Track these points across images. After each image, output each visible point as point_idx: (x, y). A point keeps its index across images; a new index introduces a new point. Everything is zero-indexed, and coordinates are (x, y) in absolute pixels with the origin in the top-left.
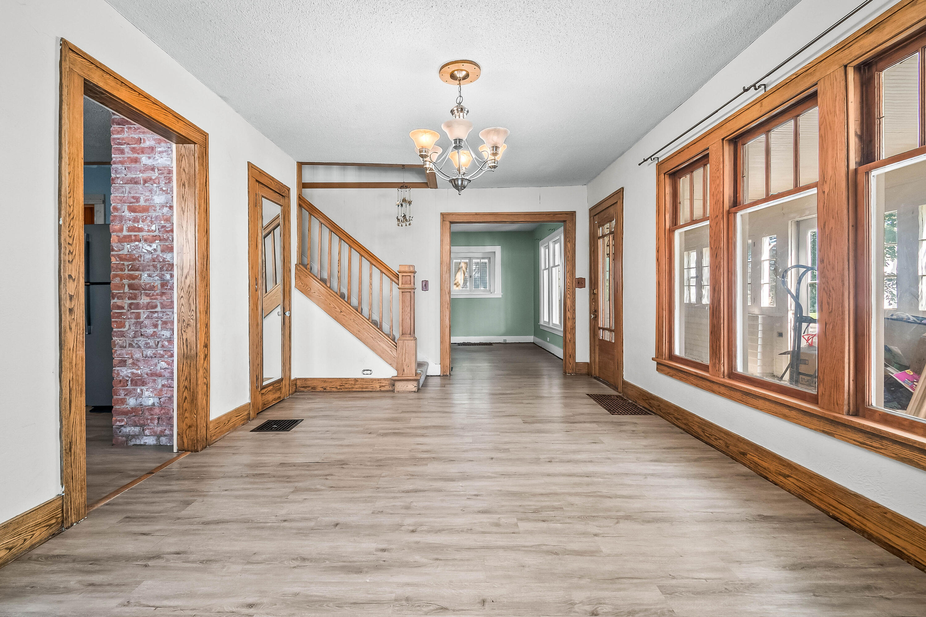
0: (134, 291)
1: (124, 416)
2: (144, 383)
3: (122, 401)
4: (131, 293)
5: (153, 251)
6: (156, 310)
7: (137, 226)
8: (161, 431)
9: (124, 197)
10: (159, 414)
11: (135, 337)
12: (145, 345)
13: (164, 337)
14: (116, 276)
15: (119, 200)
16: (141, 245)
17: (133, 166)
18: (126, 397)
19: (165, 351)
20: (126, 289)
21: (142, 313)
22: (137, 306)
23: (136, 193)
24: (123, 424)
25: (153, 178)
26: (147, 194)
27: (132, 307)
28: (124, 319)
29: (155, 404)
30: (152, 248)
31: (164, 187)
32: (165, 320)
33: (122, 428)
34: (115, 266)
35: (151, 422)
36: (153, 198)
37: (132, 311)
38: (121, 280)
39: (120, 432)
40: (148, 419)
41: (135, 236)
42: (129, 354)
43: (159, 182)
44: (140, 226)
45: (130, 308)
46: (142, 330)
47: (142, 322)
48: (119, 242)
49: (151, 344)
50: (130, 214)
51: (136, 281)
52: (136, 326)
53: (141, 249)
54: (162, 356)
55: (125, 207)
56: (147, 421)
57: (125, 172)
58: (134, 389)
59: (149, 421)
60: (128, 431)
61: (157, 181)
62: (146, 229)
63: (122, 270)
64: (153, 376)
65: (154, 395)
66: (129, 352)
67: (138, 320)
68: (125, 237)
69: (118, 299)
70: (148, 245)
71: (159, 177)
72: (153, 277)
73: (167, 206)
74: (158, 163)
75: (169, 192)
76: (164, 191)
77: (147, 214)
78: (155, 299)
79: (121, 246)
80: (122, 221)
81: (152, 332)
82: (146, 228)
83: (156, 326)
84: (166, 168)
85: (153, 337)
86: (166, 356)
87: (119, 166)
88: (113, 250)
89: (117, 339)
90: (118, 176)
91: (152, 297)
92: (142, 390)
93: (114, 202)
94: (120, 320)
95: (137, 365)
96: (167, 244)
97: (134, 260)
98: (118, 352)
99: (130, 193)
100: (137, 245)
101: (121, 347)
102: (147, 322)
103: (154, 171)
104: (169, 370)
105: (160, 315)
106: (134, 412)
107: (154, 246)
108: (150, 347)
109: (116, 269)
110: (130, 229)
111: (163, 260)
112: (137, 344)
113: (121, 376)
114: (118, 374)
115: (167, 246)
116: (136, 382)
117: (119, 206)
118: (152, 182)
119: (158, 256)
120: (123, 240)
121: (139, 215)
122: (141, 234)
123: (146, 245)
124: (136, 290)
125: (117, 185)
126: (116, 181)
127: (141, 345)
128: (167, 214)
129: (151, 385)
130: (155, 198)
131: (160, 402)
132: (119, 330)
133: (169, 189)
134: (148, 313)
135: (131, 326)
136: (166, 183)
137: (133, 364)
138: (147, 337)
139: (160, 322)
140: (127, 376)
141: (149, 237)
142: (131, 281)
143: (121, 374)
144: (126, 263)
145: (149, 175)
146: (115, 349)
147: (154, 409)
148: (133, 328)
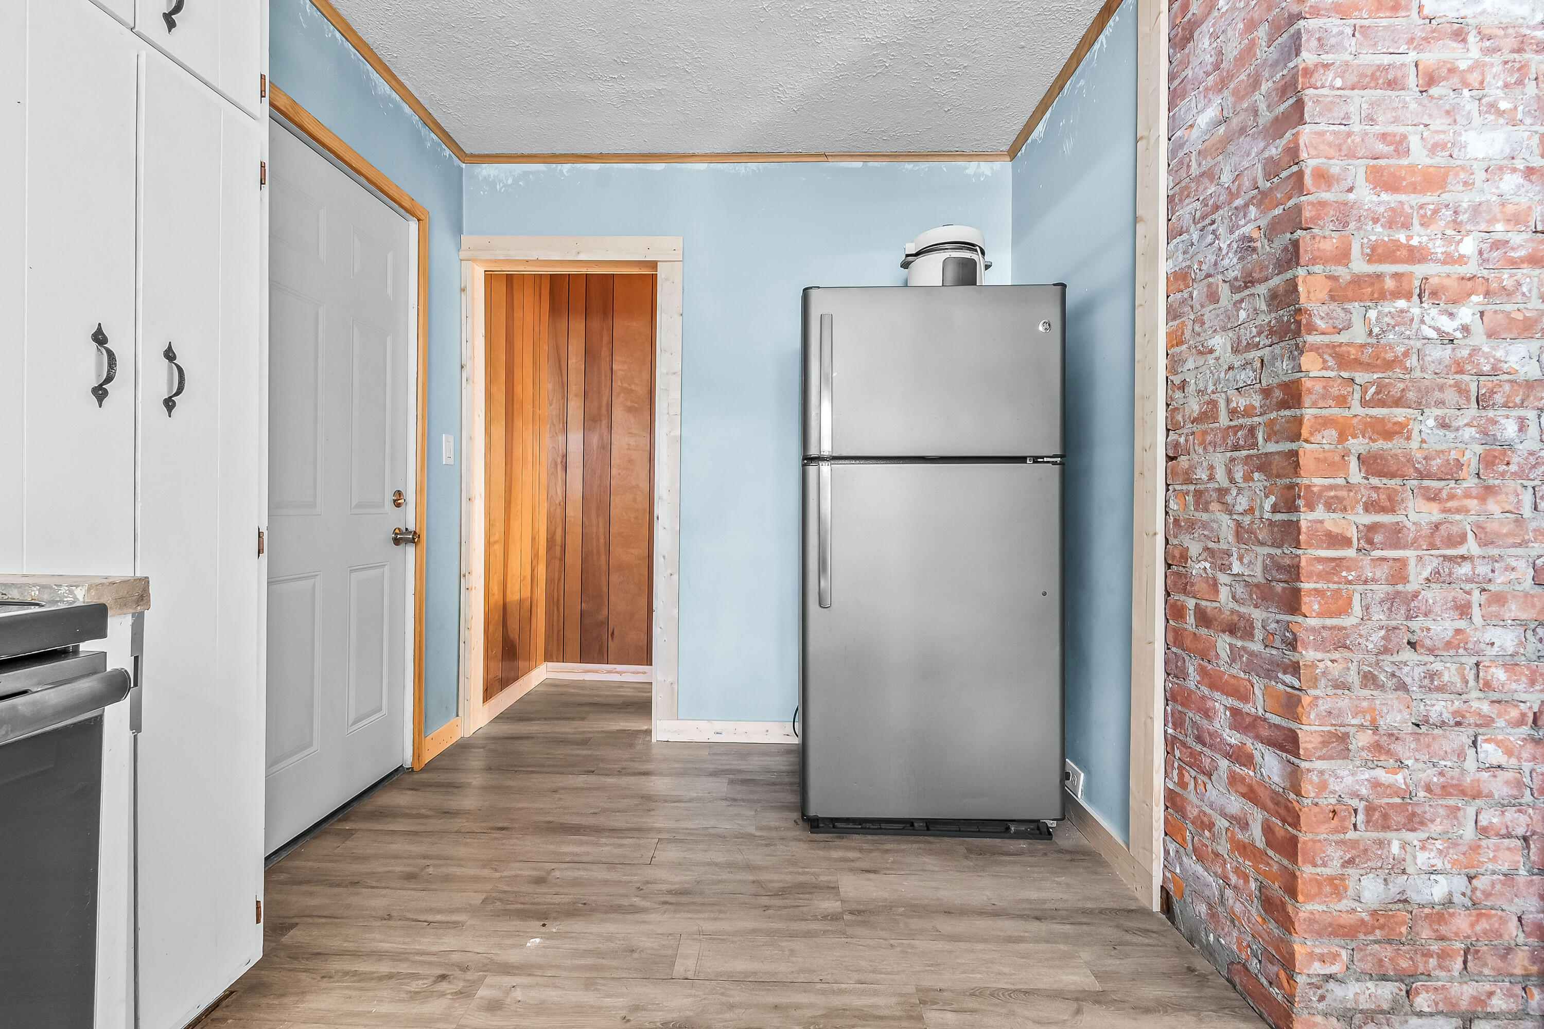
0: (1385, 480)
1: (1337, 941)
2: (1417, 819)
3: (1336, 887)
4: (1376, 488)
5: (1458, 335)
6: (1461, 551)
7: (1403, 240)
8: (1477, 1000)
9: (1349, 135)
10: (1468, 937)
11: (1386, 650)
12: (1426, 682)
13: (1495, 650)
14: (1326, 423)
15: (1330, 145)
16: (1416, 311)
17: (1385, 22)
18: (1350, 871)
19: (1499, 702)
20: (1355, 474)
21: (1412, 563)
22: (1396, 536)
23: (1396, 120)
24: (1334, 969)
25: (1463, 65)
26: (1438, 123)
27: (1378, 538)
28: (1350, 582)
29: (1455, 900)
30: (1456, 324)
31: (1504, 99)
32: (1498, 589)
33: (1332, 985)
34: (1318, 387)
35: (1441, 967)
36: (1463, 138)
37: (1377, 553)
38: (1342, 438)
39: (1322, 998)
40: (1428, 954)
41: (1397, 276)
42: (1364, 712)
43: (1482, 82)
44: (1414, 242)
45: (1370, 542)
46: (1415, 625)
47: (1416, 595)
48: (1333, 298)
49: (1446, 678)
50: (1375, 198)
51: (1394, 446)
52: (1390, 609)
53: (1415, 325)
54: (1487, 722)
55: (1358, 171)
56: (1426, 962)
57: (1351, 44)
58: (1381, 843)
59: (1433, 962)
60: (1351, 996)
61: (1474, 78)
62: (1439, 250)
63: (1342, 401)
64: (1450, 794)
65: (1448, 866)
66: (1365, 704)
67: (1400, 587)
68: (1358, 281)
69: (1329, 507)
70: (1442, 312)
71: (1485, 65)
72: (1457, 429)
73: (1514, 170)
74: (1483, 12)
75: (1520, 116)
76: (1500, 113)
77: (1435, 199)
78: (1458, 511)
79: (1342, 314)
80: (1346, 225)
81: (1450, 633)
82: (1438, 248)
83: (1463, 610)
84: (1511, 31)
85: (1452, 652)
86: (1500, 723)
87: (1333, 24)
88: (1311, 329)
89: (1319, 655)
90: (1327, 58)
91: (1450, 504)
92: (1404, 845)
93: (1313, 152)
94: (1334, 586)
95: (1389, 752)
96: (1508, 307)
97: (1389, 365)
98: (1323, 706)
99: (1371, 120)
100: (1402, 311)
101: (1336, 687)
102: (1434, 595)
103: (1464, 40)
104: (1509, 775)
105: (1483, 569)
106: (1381, 927)
107: (1466, 314)
108: (1441, 689)
109: (1324, 397)
110: (1376, 254)
111: (1494, 368)
112: (1393, 675)
113: (1334, 792)
114: (1323, 786)
115: (1508, 315)
116: (1385, 816)
117: (1335, 167)
118: (1455, 81)
119: (1475, 350)
120: (1350, 294)
121: (1410, 200)
122: (1420, 270)
123: (1434, 312)
124: (1392, 476)
125: (1324, 91)
126: (1317, 78)
127: (1408, 680)
128: (1516, 199)
129: (1435, 828)
130: (1468, 137)
131: (1474, 890)
132: (1329, 622)
133: (1520, 108)
134: (1435, 562)
135: (1374, 609)
136: (1506, 86)
137: (1377, 747)
138: (1431, 651)
139: (1476, 596)
140: (1356, 795)
141: (1447, 282)
142: (1380, 444)
143: (1333, 785)
144: (1361, 377)
145: (1446, 56)
146: (1312, 692)
147: (1452, 915)
148: (1379, 616)
